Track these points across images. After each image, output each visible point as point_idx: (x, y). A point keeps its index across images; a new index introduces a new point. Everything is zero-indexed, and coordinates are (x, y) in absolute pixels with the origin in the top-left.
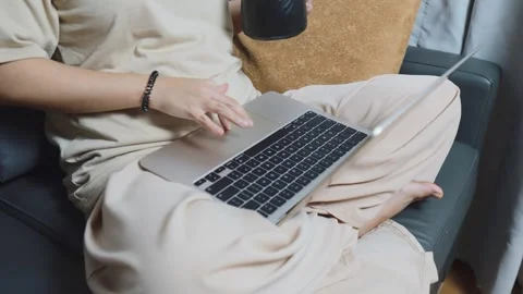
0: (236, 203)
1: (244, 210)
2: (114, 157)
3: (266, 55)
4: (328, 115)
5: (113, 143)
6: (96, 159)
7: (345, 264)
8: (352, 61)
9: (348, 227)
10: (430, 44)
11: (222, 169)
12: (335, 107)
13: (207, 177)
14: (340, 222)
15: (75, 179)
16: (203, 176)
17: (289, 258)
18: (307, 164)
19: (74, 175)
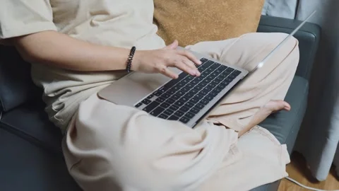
0: (164, 117)
1: (169, 121)
2: (80, 92)
3: (170, 23)
4: (215, 60)
5: (79, 83)
6: (68, 93)
7: (233, 154)
8: (226, 25)
9: (232, 131)
10: (274, 13)
11: (152, 96)
12: (219, 55)
13: (143, 102)
14: (227, 128)
15: (55, 107)
16: (140, 101)
17: (201, 150)
18: (206, 91)
19: (53, 104)
